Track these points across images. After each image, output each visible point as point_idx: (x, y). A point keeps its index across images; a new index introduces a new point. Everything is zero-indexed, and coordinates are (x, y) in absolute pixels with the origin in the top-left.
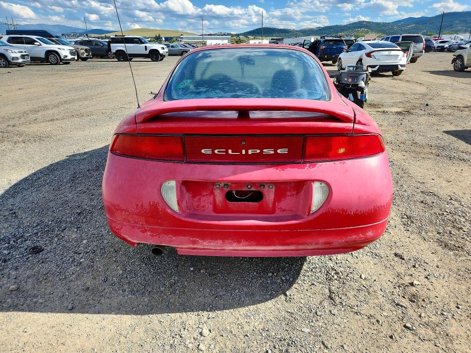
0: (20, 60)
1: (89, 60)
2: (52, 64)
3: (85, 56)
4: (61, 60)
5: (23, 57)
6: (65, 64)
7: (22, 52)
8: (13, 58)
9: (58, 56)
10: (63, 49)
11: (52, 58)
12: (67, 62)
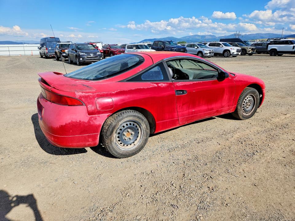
0: (208, 55)
1: (253, 55)
2: (225, 57)
3: (250, 52)
4: (230, 55)
5: (210, 53)
6: (233, 57)
7: (210, 50)
8: (205, 54)
9: (229, 53)
10: (233, 49)
11: (226, 54)
12: (234, 56)
